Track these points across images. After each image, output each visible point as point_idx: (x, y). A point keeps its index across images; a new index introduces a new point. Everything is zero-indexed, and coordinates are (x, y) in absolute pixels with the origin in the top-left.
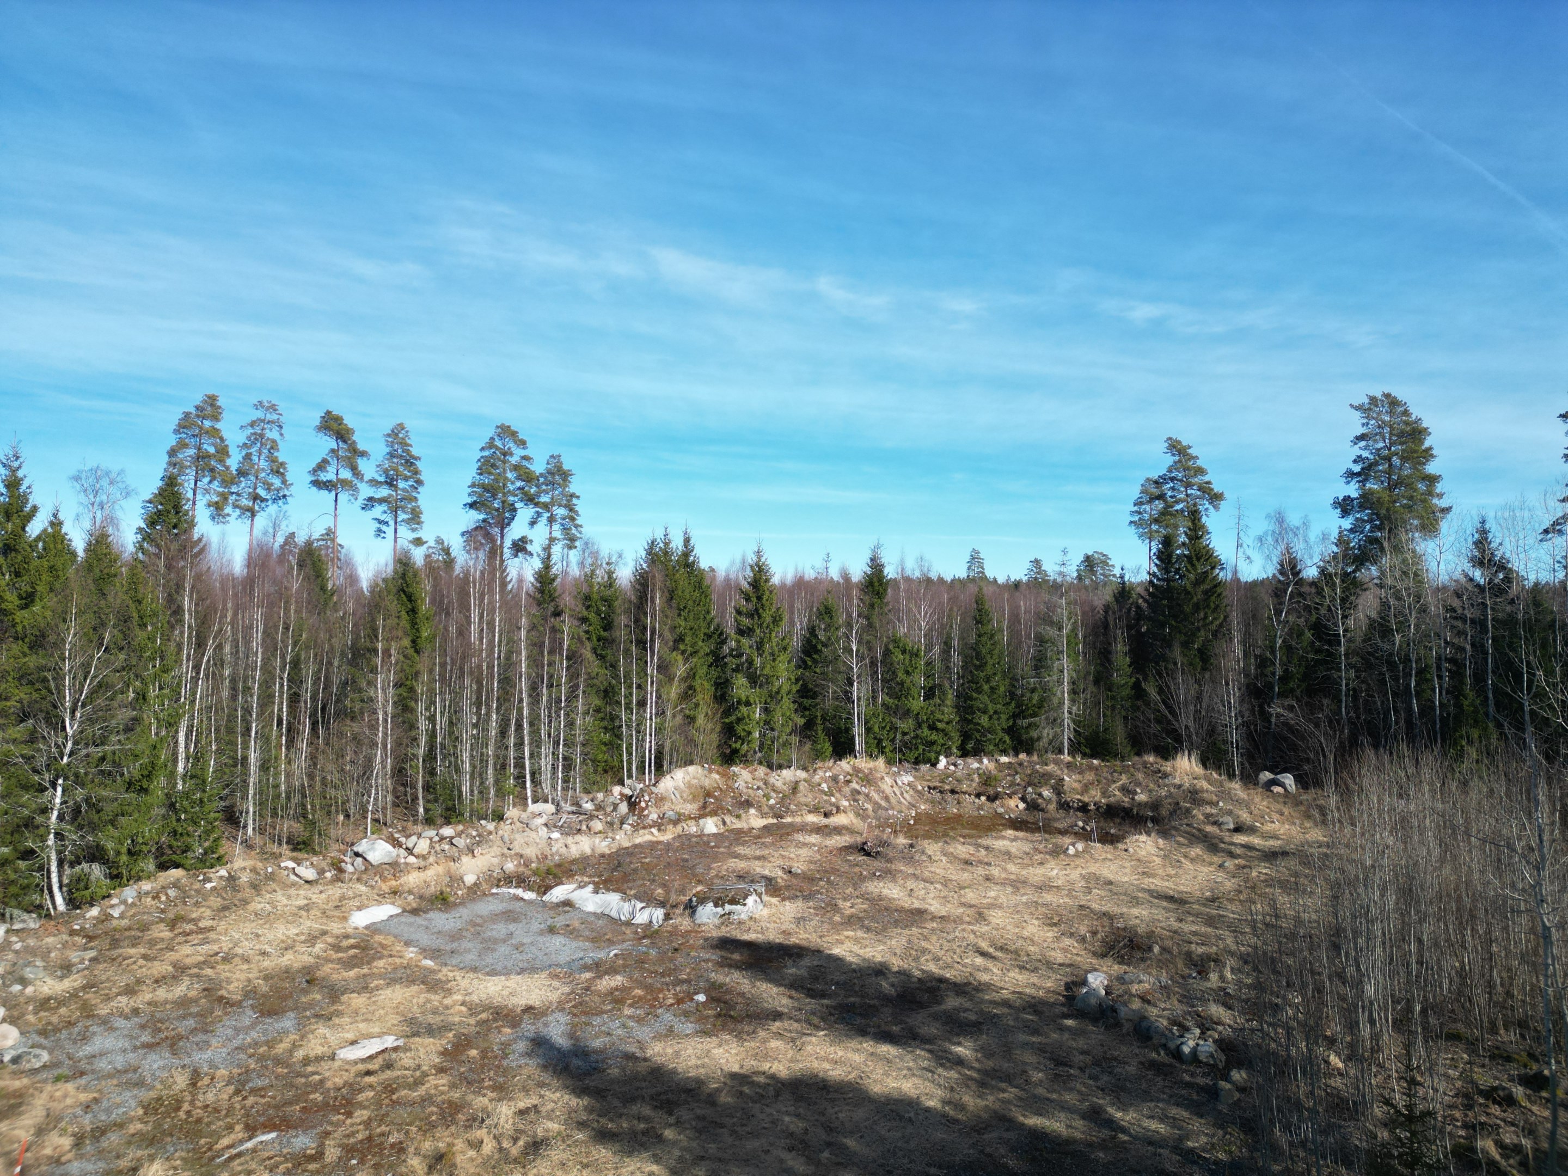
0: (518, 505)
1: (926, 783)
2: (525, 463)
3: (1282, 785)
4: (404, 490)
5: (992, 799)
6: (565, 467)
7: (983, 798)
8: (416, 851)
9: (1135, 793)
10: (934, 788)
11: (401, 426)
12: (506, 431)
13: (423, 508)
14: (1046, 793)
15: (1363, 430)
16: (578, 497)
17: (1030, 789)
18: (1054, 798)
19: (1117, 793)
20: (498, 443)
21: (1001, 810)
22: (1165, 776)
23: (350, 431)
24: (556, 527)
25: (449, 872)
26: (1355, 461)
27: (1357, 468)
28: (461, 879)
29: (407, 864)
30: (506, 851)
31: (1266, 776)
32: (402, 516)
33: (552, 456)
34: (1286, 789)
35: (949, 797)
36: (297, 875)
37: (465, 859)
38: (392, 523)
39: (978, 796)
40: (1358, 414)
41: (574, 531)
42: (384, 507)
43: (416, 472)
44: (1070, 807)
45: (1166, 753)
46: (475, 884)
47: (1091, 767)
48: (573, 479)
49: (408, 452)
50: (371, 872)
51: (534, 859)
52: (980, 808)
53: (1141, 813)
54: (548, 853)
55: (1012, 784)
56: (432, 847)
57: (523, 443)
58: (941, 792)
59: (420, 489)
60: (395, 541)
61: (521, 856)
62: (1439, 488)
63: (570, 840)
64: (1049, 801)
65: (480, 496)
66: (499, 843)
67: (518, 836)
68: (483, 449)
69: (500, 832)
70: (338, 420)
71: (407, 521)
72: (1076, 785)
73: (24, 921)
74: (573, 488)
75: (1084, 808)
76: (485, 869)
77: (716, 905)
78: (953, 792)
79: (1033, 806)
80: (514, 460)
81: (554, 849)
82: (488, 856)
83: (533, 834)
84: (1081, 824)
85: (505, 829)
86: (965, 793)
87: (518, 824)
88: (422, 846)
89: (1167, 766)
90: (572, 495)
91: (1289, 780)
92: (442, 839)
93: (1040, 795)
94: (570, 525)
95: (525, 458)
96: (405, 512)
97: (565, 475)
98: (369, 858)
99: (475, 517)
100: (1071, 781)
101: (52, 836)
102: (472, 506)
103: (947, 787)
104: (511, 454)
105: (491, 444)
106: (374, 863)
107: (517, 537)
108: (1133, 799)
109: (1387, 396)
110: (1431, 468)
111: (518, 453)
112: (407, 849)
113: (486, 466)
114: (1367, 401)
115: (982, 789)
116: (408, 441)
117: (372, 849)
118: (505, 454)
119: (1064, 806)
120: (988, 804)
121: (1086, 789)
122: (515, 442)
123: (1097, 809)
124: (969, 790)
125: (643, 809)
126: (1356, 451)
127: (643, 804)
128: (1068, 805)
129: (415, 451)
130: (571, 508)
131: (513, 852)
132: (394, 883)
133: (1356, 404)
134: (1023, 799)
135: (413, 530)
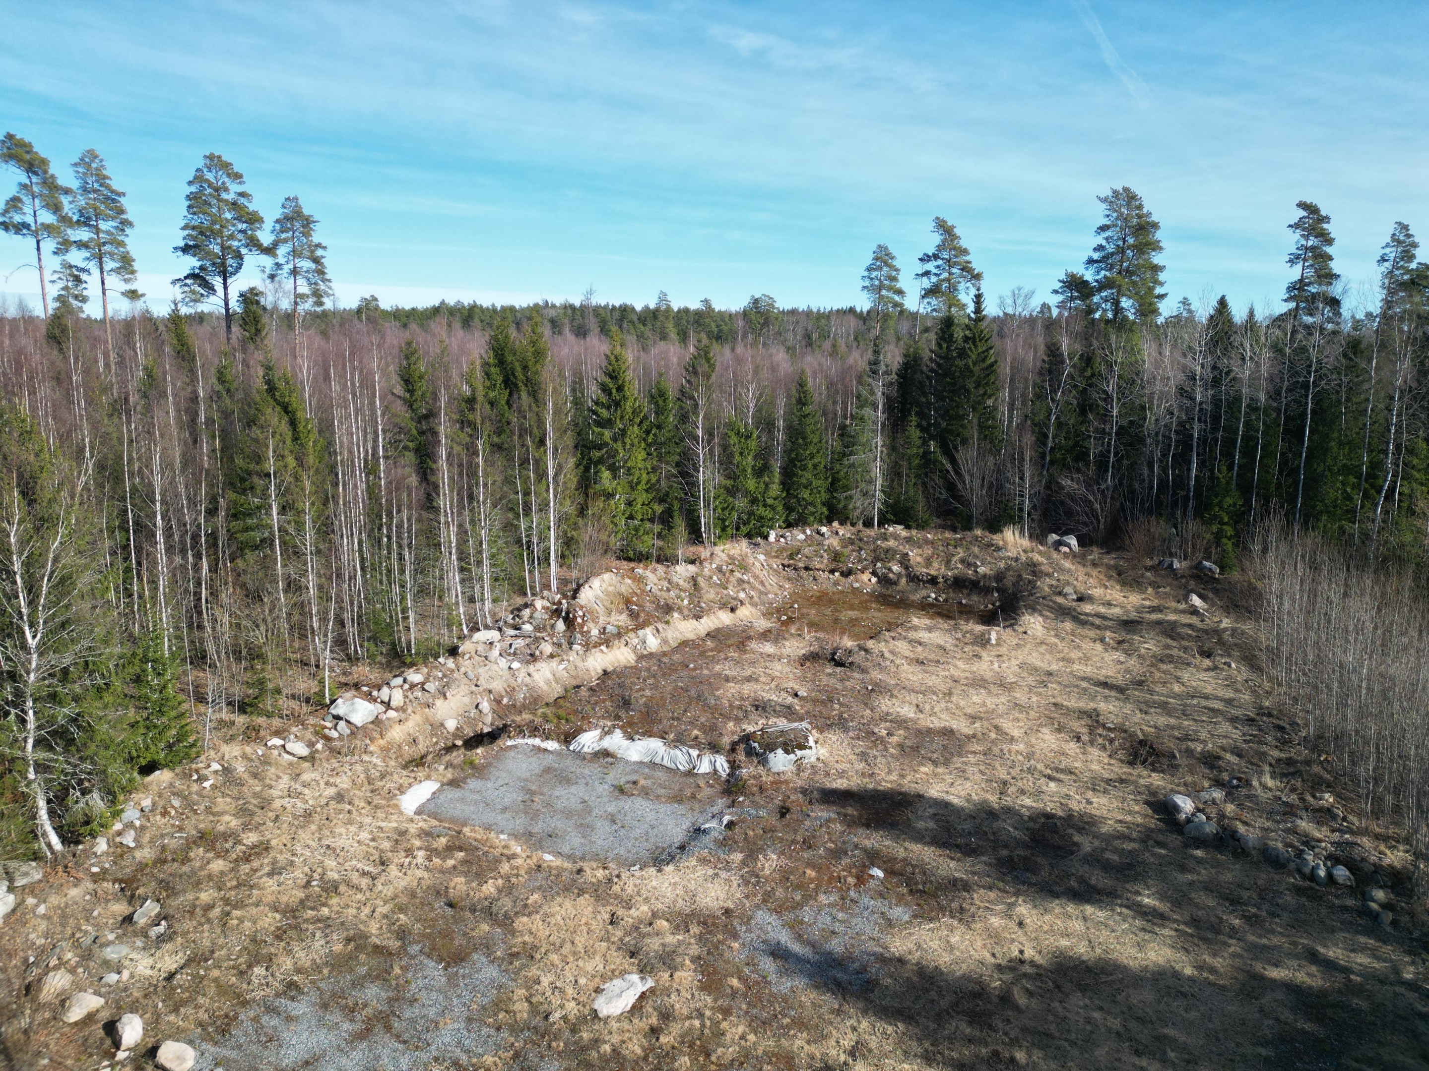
0: (244, 251)
1: (779, 562)
2: (242, 200)
3: (1068, 546)
4: (108, 232)
5: (846, 574)
6: (306, 211)
7: (837, 574)
8: (393, 704)
9: (977, 566)
10: (789, 566)
11: (92, 155)
12: (215, 162)
13: (133, 254)
14: (896, 568)
15: (1106, 222)
16: (325, 248)
17: (879, 565)
18: (903, 572)
19: (959, 566)
20: (210, 176)
21: (856, 585)
22: (999, 549)
23: (44, 162)
24: (301, 281)
25: (427, 719)
26: (1095, 249)
27: (1096, 256)
28: (442, 725)
29: (388, 719)
30: (474, 688)
31: (1054, 537)
32: (109, 265)
33: (288, 199)
34: (1071, 549)
35: (803, 573)
36: (288, 753)
37: (439, 703)
38: (96, 272)
39: (832, 572)
40: (1104, 206)
41: (322, 287)
42: (85, 254)
43: (121, 211)
44: (919, 580)
45: (994, 527)
46: (457, 729)
47: (927, 542)
48: (316, 227)
49: (108, 187)
50: (360, 735)
51: (504, 693)
52: (836, 583)
53: (987, 584)
54: (514, 684)
55: (860, 561)
56: (406, 697)
57: (237, 177)
58: (795, 569)
59: (128, 231)
60: (104, 294)
61: (490, 692)
62: (1162, 277)
63: (531, 668)
64: (899, 575)
65: (194, 238)
66: (465, 680)
67: (481, 671)
68: (190, 183)
69: (463, 670)
70: (26, 147)
71: (117, 271)
72: (919, 559)
73: (26, 874)
74: (316, 238)
75: (933, 581)
76: (461, 711)
77: (787, 752)
78: (807, 569)
79: (884, 580)
80: (230, 196)
81: (519, 680)
82: (458, 697)
83: (495, 667)
84: (933, 595)
85: (466, 664)
86: (818, 570)
87: (477, 657)
88: (398, 698)
89: (997, 538)
90: (319, 246)
91: (1073, 541)
92: (412, 686)
93: (890, 569)
94: (317, 279)
95: (242, 194)
96: (113, 259)
97: (307, 223)
98: (352, 720)
99: (191, 263)
100: (915, 556)
101: (31, 769)
102: (186, 249)
103: (801, 565)
104: (226, 190)
105: (198, 178)
106: (359, 725)
107: (245, 288)
108: (976, 571)
109: (1126, 190)
110: (1157, 259)
111: (234, 188)
112: (382, 702)
113: (196, 202)
114: (1111, 194)
115: (833, 566)
116: (105, 172)
117: (354, 710)
118: (217, 190)
119: (914, 579)
120: (843, 579)
121: (928, 562)
122: (229, 175)
123: (945, 582)
124: (822, 567)
125: (582, 626)
126: (1100, 240)
127: (579, 620)
128: (918, 578)
129: (115, 185)
130: (316, 261)
131: (481, 689)
132: (382, 742)
133: (1102, 196)
134: (874, 573)
135: (126, 281)
